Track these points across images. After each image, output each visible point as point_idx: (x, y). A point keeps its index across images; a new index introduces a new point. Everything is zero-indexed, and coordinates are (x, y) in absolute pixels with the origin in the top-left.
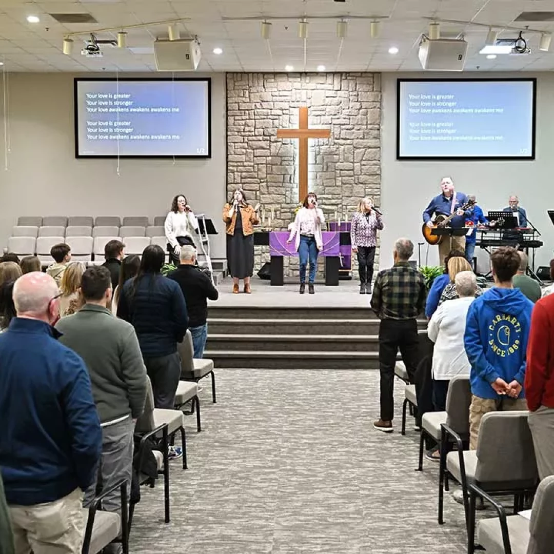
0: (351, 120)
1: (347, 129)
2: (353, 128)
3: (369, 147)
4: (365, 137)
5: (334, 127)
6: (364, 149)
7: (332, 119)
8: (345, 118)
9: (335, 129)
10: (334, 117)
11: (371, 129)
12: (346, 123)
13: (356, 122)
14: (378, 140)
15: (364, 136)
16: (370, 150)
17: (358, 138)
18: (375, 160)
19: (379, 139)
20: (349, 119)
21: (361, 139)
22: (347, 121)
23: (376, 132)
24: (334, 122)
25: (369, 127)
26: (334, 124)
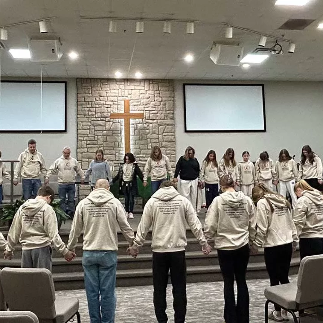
0: (156, 108)
1: (154, 114)
2: (157, 113)
3: (168, 125)
5: (146, 112)
6: (164, 126)
7: (144, 107)
8: (152, 107)
9: (147, 114)
10: (145, 106)
11: (169, 114)
12: (153, 110)
13: (159, 109)
14: (173, 120)
15: (164, 118)
17: (160, 119)
18: (171, 132)
19: (174, 119)
20: (155, 107)
22: (153, 109)
23: (172, 115)
24: (146, 109)
25: (167, 112)
26: (146, 111)
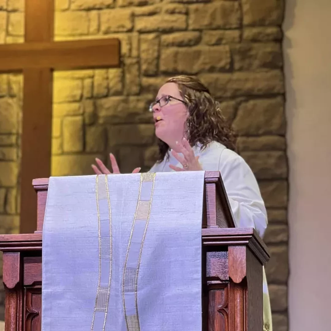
0: (192, 16)
1: (181, 44)
2: (198, 41)
3: (250, 96)
4: (237, 66)
5: (139, 41)
6: (232, 103)
7: (133, 16)
8: (172, 12)
9: (144, 46)
10: (139, 10)
11: (255, 40)
12: (176, 25)
13: (206, 22)
14: (277, 72)
15: (232, 63)
16: (251, 102)
17: (212, 70)
18: (268, 133)
19: (282, 68)
20: (187, 13)
21: (223, 70)
22: (179, 20)
23: (270, 48)
24: (141, 24)
25: (248, 33)
26: (141, 32)
